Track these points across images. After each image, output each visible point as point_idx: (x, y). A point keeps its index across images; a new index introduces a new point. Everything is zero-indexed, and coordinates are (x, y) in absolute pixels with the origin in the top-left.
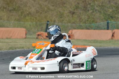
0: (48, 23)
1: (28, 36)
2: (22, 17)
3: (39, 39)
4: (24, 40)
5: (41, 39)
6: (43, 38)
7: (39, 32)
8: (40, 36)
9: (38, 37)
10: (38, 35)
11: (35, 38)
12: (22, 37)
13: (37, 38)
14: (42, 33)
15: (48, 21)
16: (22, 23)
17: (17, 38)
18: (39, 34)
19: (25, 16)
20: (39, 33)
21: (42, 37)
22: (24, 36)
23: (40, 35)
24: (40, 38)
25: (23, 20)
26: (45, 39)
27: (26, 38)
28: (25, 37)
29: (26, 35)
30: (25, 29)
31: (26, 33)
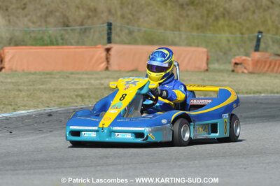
0: (260, 36)
1: (211, 66)
2: (210, 20)
3: (238, 72)
4: (203, 76)
5: (243, 72)
6: (246, 71)
7: (237, 57)
8: (239, 66)
9: (235, 69)
10: (236, 64)
11: (228, 71)
12: (200, 68)
13: (233, 71)
14: (244, 60)
15: (260, 32)
16: (209, 34)
17: (187, 71)
18: (238, 62)
19: (217, 19)
20: (238, 59)
21: (245, 68)
22: (204, 66)
23: (241, 64)
24: (240, 71)
25: (211, 28)
26: (251, 73)
27: (207, 70)
28: (206, 68)
29: (207, 64)
30: (205, 50)
31: (208, 59)
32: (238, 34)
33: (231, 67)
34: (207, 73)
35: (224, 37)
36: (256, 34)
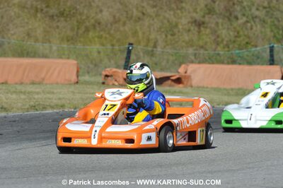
0: (130, 48)
1: (81, 78)
2: (81, 32)
3: (108, 84)
4: (72, 88)
5: (113, 84)
6: (116, 84)
7: (108, 69)
8: (109, 78)
9: (106, 82)
10: (107, 76)
11: (98, 83)
12: (70, 81)
13: (103, 83)
14: (115, 72)
16: (79, 46)
17: (57, 83)
18: (108, 74)
19: (87, 30)
20: (108, 71)
21: (116, 81)
22: (74, 78)
23: (111, 76)
24: (111, 83)
25: (82, 39)
26: (122, 85)
27: (77, 82)
29: (78, 77)
30: (75, 62)
31: (78, 72)
32: (109, 47)
33: (101, 79)
34: (77, 86)
35: (94, 48)
36: (127, 46)
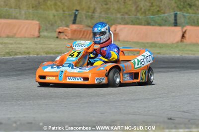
0: (77, 13)
1: (42, 34)
3: (61, 39)
4: (36, 40)
5: (64, 38)
6: (66, 38)
7: (60, 28)
8: (62, 34)
9: (59, 36)
10: (60, 32)
11: (54, 37)
12: (34, 35)
13: (57, 37)
14: (66, 30)
15: (77, 10)
16: (41, 11)
17: (25, 37)
18: (60, 31)
21: (66, 36)
22: (37, 33)
23: (63, 32)
24: (62, 38)
25: (42, 7)
26: (70, 39)
27: (39, 37)
28: (38, 35)
29: (39, 32)
30: (38, 22)
31: (39, 29)
32: (61, 12)
33: (55, 35)
34: (39, 39)
35: (51, 13)
36: (74, 12)
